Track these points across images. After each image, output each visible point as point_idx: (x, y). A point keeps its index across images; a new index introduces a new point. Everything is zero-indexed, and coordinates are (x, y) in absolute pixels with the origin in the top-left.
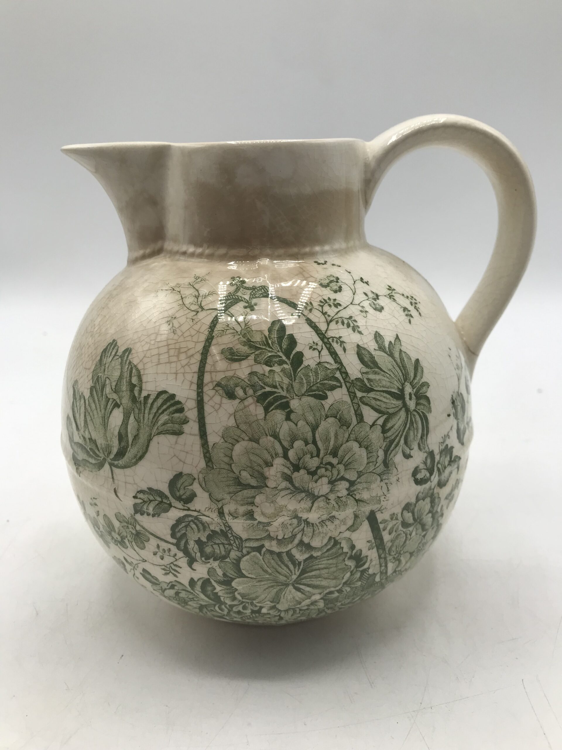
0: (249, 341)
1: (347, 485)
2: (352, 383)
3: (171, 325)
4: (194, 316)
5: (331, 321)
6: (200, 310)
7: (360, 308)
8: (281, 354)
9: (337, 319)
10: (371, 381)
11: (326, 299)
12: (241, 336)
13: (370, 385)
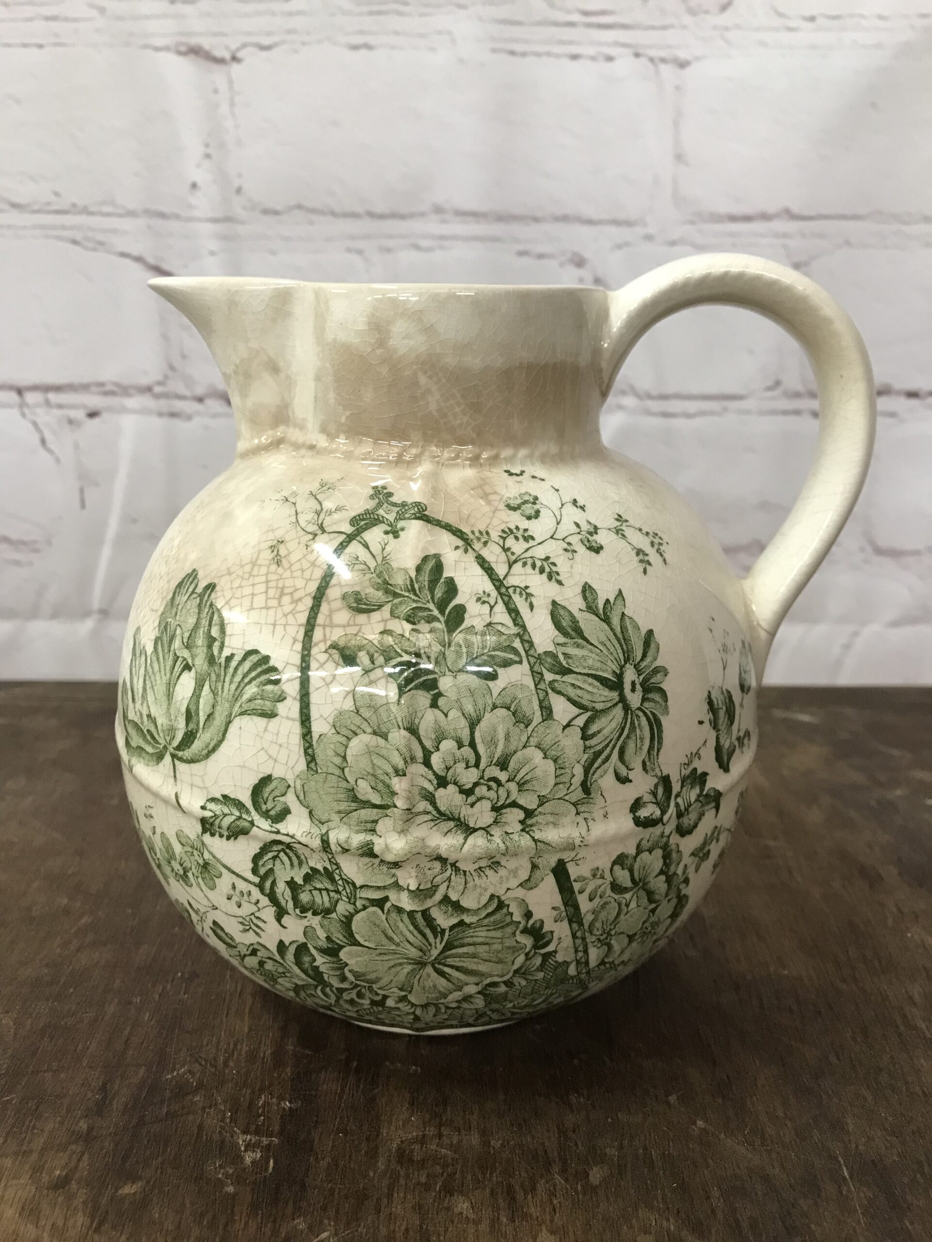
0: (386, 583)
1: (521, 815)
2: (539, 658)
3: (275, 553)
4: (310, 540)
5: (515, 561)
6: (320, 532)
7: (565, 546)
8: (431, 606)
9: (525, 560)
10: (569, 658)
11: (513, 527)
12: (374, 575)
13: (567, 663)
